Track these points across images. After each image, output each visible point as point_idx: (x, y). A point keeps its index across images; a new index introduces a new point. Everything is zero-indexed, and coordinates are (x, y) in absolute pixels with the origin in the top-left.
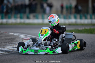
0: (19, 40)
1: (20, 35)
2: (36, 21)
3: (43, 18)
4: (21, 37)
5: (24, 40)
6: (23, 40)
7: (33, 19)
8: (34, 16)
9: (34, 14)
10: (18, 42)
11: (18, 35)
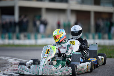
0: (7, 64)
1: (8, 58)
2: (27, 42)
3: (36, 38)
4: (10, 61)
6: (12, 64)
7: (25, 39)
8: (25, 36)
9: (26, 34)
10: (6, 67)
11: (6, 59)
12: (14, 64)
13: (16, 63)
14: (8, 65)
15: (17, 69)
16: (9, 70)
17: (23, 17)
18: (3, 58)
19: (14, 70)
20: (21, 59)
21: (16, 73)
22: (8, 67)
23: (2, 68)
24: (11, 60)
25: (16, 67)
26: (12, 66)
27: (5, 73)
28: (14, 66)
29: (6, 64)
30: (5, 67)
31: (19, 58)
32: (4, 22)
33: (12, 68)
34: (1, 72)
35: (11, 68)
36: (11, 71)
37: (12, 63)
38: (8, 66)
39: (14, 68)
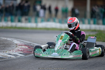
0: (12, 45)
12: (19, 45)
13: (21, 44)
14: (14, 45)
15: (22, 50)
16: (14, 51)
18: (9, 39)
19: (19, 50)
20: (25, 40)
21: (20, 54)
24: (16, 42)
25: (20, 48)
26: (17, 47)
28: (19, 47)
30: (10, 48)
33: (17, 48)
35: (16, 49)
36: (16, 51)
37: (16, 44)
38: (14, 47)
39: (19, 49)
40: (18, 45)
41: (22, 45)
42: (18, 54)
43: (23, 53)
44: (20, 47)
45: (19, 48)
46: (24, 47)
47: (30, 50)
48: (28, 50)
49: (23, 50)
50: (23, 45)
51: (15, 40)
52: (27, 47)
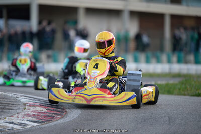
0: (16, 106)
1: (19, 95)
2: (53, 67)
4: (21, 100)
5: (27, 107)
7: (48, 62)
8: (49, 57)
9: (50, 52)
10: (15, 111)
11: (15, 96)
12: (30, 106)
13: (33, 104)
14: (19, 106)
16: (20, 117)
17: (44, 23)
18: (10, 95)
19: (28, 115)
20: (41, 96)
21: (32, 122)
22: (18, 111)
23: (7, 112)
24: (23, 99)
25: (32, 112)
26: (25, 109)
27: (13, 121)
28: (29, 109)
29: (14, 106)
30: (12, 111)
31: (37, 96)
32: (12, 31)
33: (25, 112)
34: (7, 120)
35: (23, 113)
36: (23, 117)
37: (25, 104)
38: (19, 109)
39: (29, 113)
40: (28, 106)
41: (34, 106)
42: (28, 123)
43: (37, 120)
44: (32, 108)
45: (30, 111)
46: (38, 109)
47: (50, 115)
48: (46, 114)
49: (36, 114)
50: (37, 106)
51: (21, 96)
52: (44, 110)
